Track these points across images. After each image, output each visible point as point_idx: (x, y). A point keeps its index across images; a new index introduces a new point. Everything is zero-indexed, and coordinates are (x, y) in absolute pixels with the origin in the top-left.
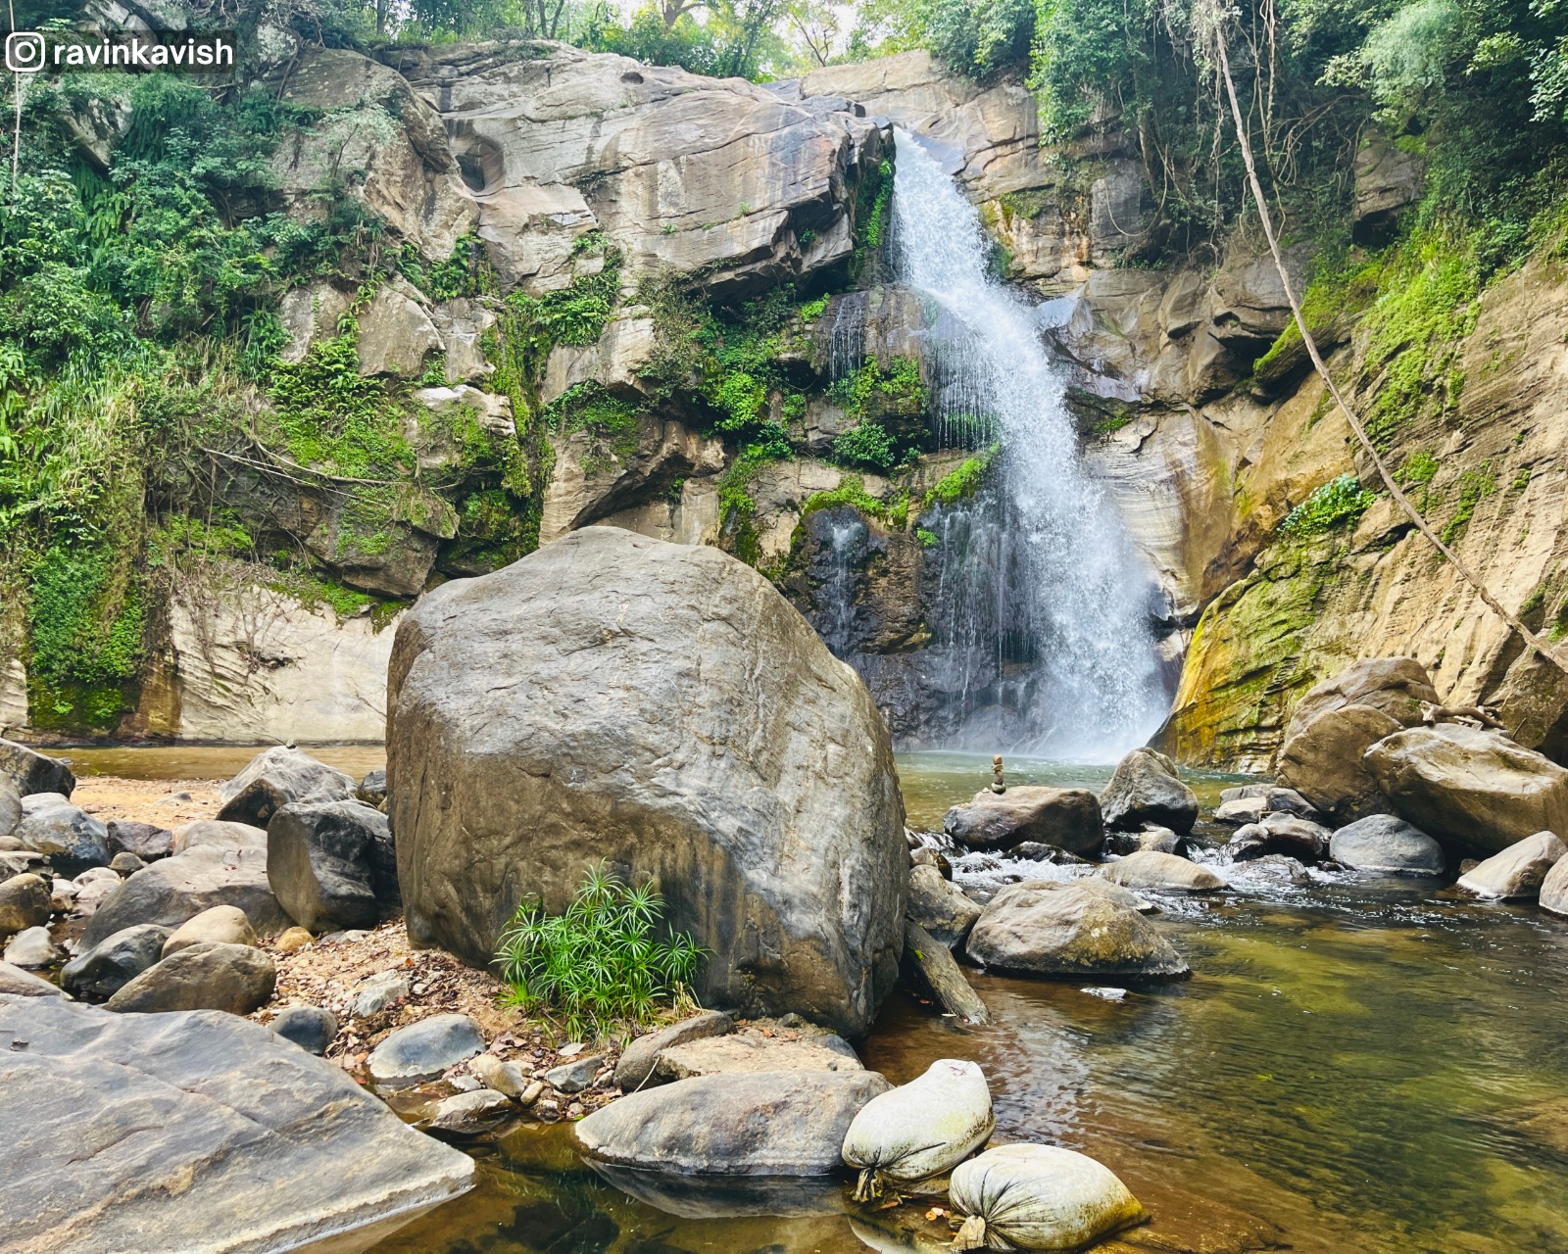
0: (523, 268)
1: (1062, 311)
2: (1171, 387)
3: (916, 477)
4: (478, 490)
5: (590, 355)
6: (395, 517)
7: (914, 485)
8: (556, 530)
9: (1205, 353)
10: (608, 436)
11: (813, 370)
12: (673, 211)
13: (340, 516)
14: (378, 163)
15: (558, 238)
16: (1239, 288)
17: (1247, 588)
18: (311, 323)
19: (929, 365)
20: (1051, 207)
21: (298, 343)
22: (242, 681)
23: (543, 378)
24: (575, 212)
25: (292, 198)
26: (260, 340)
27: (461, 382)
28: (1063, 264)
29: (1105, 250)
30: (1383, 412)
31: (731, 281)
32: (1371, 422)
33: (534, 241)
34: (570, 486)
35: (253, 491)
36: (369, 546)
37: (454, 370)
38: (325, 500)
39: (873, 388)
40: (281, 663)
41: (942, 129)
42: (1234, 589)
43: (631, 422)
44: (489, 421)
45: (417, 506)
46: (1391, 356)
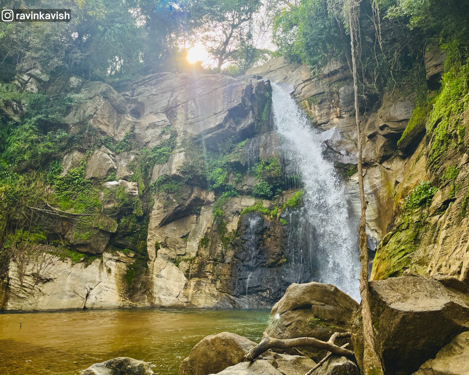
0: (146, 140)
1: (329, 134)
2: (370, 156)
3: (281, 200)
4: (125, 215)
5: (165, 166)
6: (94, 226)
7: (280, 202)
8: (154, 227)
9: (381, 142)
10: (173, 193)
11: (242, 165)
12: (193, 116)
13: (75, 227)
14: (98, 112)
15: (157, 130)
16: (388, 115)
17: (392, 235)
18: (70, 163)
19: (281, 158)
20: (325, 99)
21: (65, 170)
22: (32, 288)
23: (151, 175)
24: (163, 121)
25: (71, 126)
26: (53, 170)
27: (120, 178)
28: (331, 118)
29: (346, 112)
30: (434, 150)
31: (211, 137)
32: (430, 156)
33: (150, 131)
34: (159, 211)
35: (46, 220)
36: (84, 236)
37: (119, 175)
38: (71, 222)
39: (263, 168)
40: (48, 280)
41: (288, 80)
42: (388, 236)
43: (180, 188)
44: (128, 191)
45: (102, 222)
46: (435, 126)
